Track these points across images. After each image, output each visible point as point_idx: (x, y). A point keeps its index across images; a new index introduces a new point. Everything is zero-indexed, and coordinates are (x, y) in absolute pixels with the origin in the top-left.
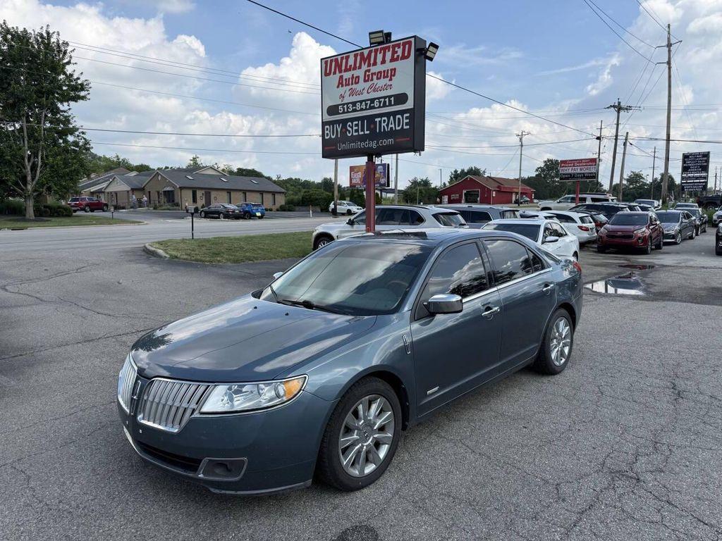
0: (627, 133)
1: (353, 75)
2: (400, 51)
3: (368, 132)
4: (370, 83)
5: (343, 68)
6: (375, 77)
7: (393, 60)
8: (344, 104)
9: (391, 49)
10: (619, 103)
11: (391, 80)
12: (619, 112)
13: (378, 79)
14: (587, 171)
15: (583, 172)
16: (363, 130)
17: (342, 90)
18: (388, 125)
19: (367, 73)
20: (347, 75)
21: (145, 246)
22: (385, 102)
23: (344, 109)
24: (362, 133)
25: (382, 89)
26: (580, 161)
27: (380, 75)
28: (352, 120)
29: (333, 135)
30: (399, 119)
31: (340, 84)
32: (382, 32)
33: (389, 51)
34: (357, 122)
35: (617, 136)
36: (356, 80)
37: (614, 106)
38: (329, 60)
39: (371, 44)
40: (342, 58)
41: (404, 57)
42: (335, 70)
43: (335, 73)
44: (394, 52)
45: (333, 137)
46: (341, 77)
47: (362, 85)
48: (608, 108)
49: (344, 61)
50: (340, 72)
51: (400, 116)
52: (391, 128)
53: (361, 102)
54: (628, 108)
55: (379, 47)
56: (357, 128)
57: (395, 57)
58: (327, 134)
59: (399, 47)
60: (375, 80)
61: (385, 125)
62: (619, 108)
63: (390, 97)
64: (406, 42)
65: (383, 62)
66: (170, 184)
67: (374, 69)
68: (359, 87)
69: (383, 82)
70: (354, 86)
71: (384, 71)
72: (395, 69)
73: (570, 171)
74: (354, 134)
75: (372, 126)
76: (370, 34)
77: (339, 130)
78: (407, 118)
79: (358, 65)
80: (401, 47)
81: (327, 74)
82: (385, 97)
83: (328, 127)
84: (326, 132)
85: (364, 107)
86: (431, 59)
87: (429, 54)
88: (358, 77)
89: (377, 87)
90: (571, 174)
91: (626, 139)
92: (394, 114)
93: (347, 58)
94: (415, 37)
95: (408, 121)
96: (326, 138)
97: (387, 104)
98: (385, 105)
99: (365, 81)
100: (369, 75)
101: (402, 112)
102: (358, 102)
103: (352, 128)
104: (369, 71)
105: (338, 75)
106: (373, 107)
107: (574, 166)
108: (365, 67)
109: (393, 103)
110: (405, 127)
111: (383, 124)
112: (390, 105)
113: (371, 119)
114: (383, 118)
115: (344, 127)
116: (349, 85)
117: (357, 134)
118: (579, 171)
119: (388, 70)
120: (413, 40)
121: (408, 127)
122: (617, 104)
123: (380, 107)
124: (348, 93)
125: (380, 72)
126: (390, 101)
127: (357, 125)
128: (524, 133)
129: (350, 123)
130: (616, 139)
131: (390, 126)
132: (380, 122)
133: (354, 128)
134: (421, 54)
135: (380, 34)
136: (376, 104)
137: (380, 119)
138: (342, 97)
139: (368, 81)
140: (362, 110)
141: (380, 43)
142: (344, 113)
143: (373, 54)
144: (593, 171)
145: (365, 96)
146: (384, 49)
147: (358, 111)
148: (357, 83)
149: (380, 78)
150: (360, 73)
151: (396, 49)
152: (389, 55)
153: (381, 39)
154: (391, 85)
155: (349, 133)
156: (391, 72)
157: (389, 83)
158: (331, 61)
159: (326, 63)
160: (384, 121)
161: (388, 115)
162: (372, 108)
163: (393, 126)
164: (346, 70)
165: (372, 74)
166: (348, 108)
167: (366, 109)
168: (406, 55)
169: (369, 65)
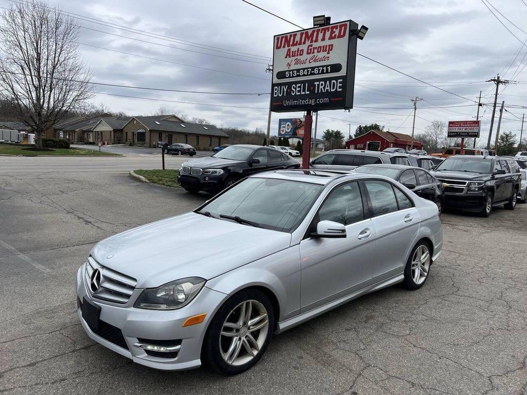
0: (503, 102)
1: (298, 49)
2: (337, 32)
3: (308, 93)
4: (312, 55)
5: (291, 43)
6: (316, 51)
7: (330, 38)
8: (290, 71)
9: (330, 30)
10: (498, 78)
11: (328, 53)
12: (498, 85)
13: (318, 52)
14: (471, 131)
15: (467, 131)
16: (304, 91)
17: (289, 60)
18: (324, 88)
19: (310, 48)
20: (294, 49)
21: (130, 173)
22: (323, 70)
23: (290, 74)
24: (304, 93)
25: (321, 60)
26: (465, 123)
27: (319, 49)
28: (296, 83)
29: (280, 94)
30: (334, 83)
31: (288, 55)
32: (324, 16)
33: (328, 31)
34: (300, 85)
35: (495, 103)
36: (301, 52)
37: (494, 80)
38: (280, 36)
39: (314, 25)
40: (291, 36)
41: (340, 36)
42: (285, 44)
43: (284, 47)
44: (332, 32)
45: (280, 95)
46: (289, 50)
47: (305, 56)
48: (489, 81)
49: (292, 38)
50: (289, 46)
51: (335, 81)
52: (327, 90)
53: (304, 69)
54: (506, 82)
55: (321, 28)
56: (299, 89)
57: (333, 36)
58: (276, 93)
59: (337, 29)
60: (316, 54)
61: (322, 87)
62: (498, 82)
63: (327, 66)
64: (342, 25)
65: (323, 39)
66: (143, 127)
67: (315, 45)
68: (302, 58)
69: (322, 55)
70: (299, 57)
71: (324, 46)
72: (332, 45)
73: (456, 131)
74: (297, 94)
75: (312, 88)
76: (314, 17)
77: (285, 90)
78: (340, 83)
79: (303, 41)
80: (339, 28)
81: (278, 48)
82: (323, 66)
83: (277, 87)
84: (275, 91)
85: (306, 74)
86: (362, 38)
87: (360, 34)
88: (303, 50)
89: (317, 58)
90: (457, 133)
91: (502, 107)
92: (330, 79)
93: (295, 35)
94: (350, 21)
95: (341, 85)
96: (275, 96)
97: (325, 72)
98: (322, 72)
99: (308, 53)
100: (311, 50)
101: (336, 78)
102: (301, 69)
103: (296, 89)
104: (311, 46)
105: (287, 48)
106: (314, 74)
107: (460, 126)
108: (308, 43)
109: (329, 71)
110: (338, 90)
111: (320, 87)
112: (327, 72)
113: (311, 83)
114: (321, 83)
115: (290, 88)
116: (295, 56)
117: (299, 93)
118: (464, 130)
119: (326, 46)
120: (348, 23)
121: (341, 90)
122: (496, 78)
123: (318, 74)
124: (294, 62)
125: (320, 47)
126: (327, 70)
127: (299, 87)
128: (417, 99)
129: (294, 85)
130: (495, 107)
131: (326, 88)
132: (318, 85)
133: (298, 89)
134: (354, 34)
135: (322, 18)
136: (316, 71)
137: (318, 83)
138: (289, 65)
139: (310, 53)
140: (304, 75)
141: (321, 25)
142: (290, 77)
143: (315, 33)
144: (476, 131)
145: (307, 65)
146: (325, 30)
147: (301, 76)
148: (301, 55)
149: (320, 52)
150: (304, 47)
151: (334, 30)
152: (328, 34)
153: (323, 22)
154: (328, 57)
155: (293, 93)
156: (329, 48)
157: (328, 55)
158: (282, 38)
159: (278, 39)
160: (322, 85)
161: (325, 80)
162: (312, 74)
163: (329, 88)
164: (294, 45)
165: (314, 48)
166: (293, 73)
167: (308, 75)
168: (342, 34)
169: (312, 42)
